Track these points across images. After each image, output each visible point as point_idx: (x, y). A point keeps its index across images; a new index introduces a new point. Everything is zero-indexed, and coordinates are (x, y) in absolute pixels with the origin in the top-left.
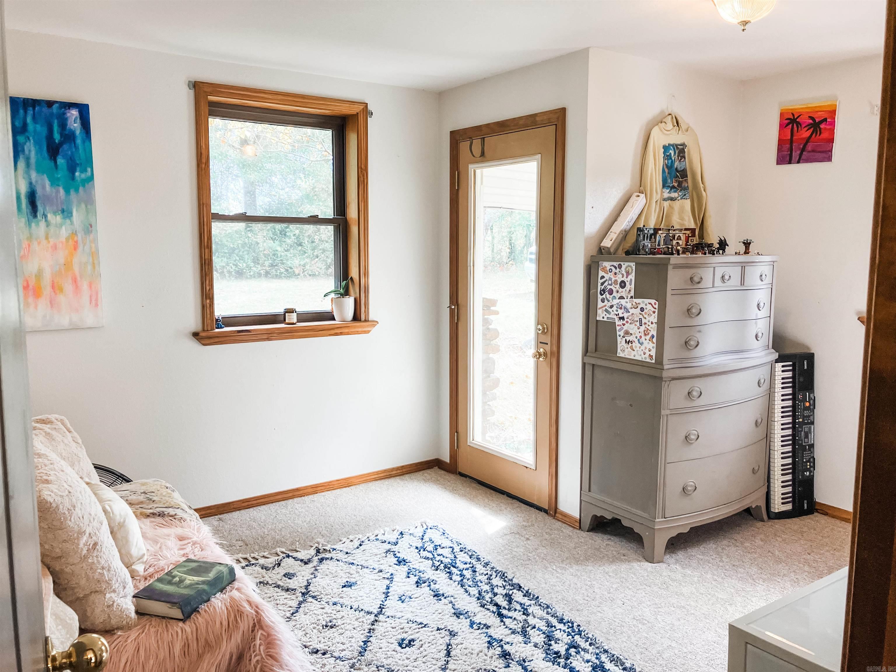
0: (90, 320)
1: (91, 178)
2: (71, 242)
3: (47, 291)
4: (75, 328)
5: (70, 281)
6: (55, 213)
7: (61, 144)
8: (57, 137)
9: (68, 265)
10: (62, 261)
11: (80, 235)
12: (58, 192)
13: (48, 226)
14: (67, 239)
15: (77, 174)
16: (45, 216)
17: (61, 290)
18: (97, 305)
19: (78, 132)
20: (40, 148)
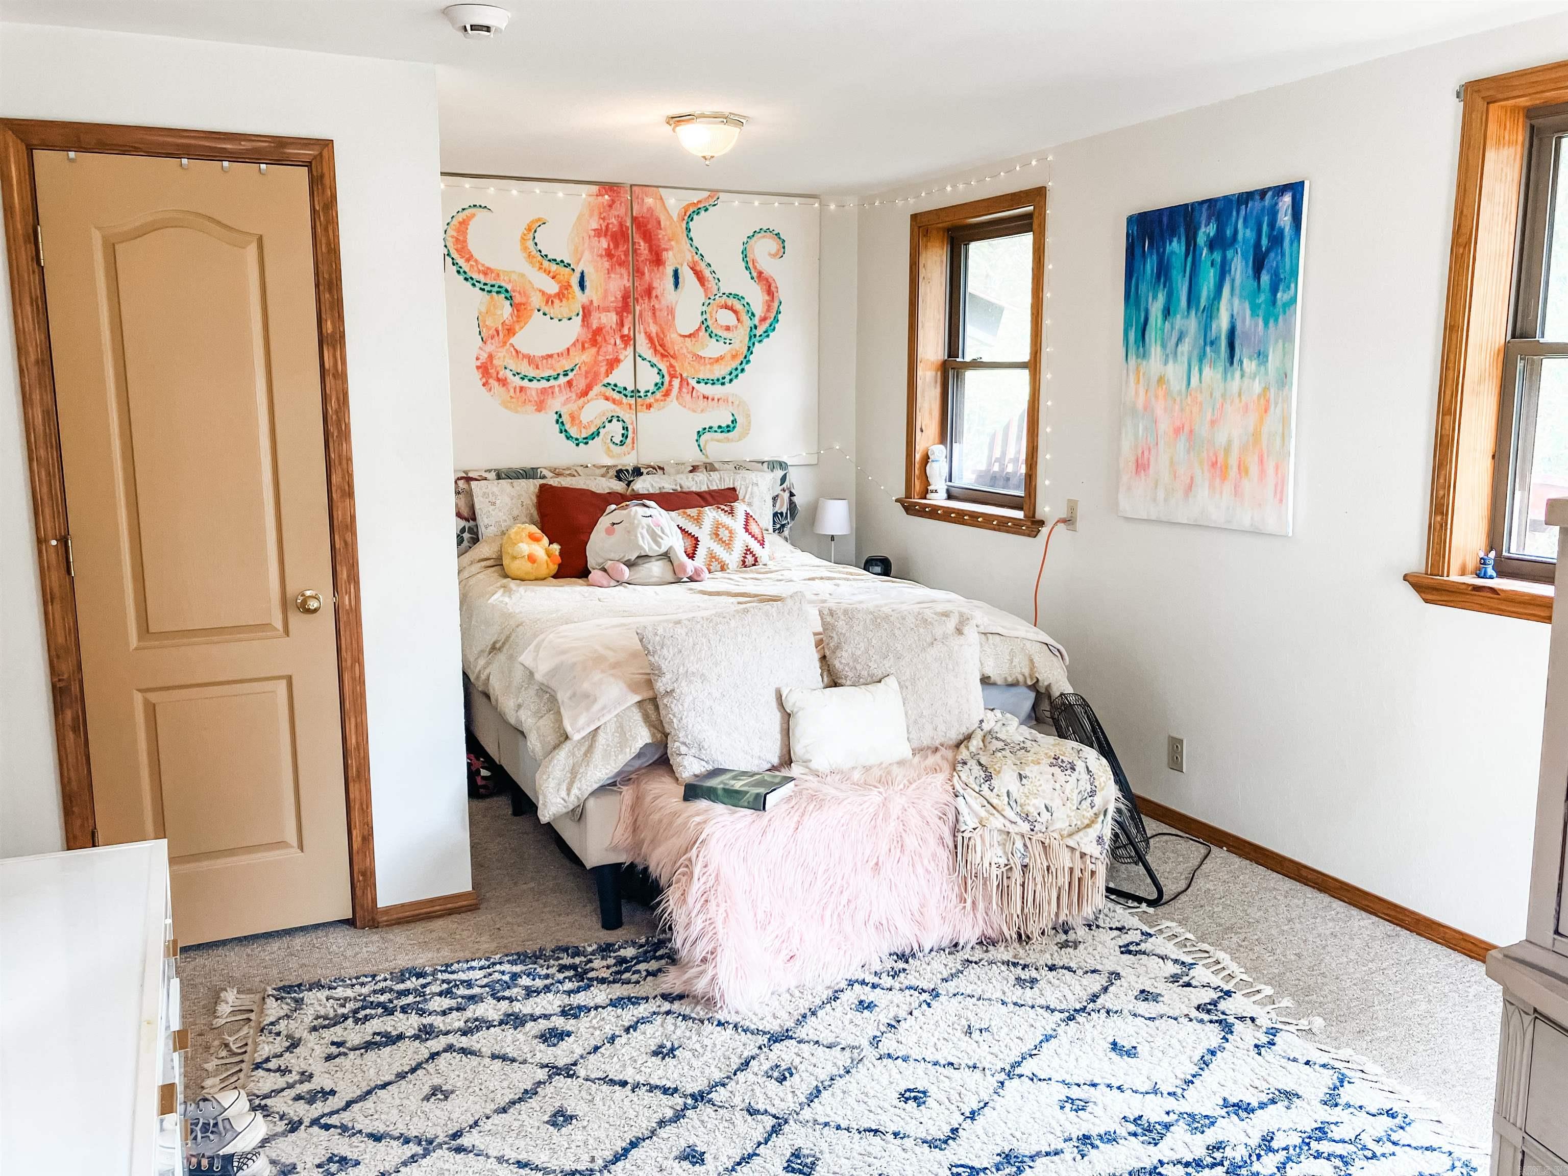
0: (1271, 524)
1: (1294, 300)
2: (1262, 401)
3: (1233, 472)
4: (1256, 533)
5: (1256, 459)
6: (1250, 358)
7: (1268, 250)
8: (1264, 242)
9: (1256, 435)
10: (1251, 429)
11: (1272, 391)
12: (1256, 325)
13: (1242, 376)
14: (1259, 396)
15: (1279, 295)
16: (1241, 362)
17: (1247, 472)
18: (1281, 501)
19: (1287, 229)
20: (1247, 263)
